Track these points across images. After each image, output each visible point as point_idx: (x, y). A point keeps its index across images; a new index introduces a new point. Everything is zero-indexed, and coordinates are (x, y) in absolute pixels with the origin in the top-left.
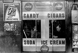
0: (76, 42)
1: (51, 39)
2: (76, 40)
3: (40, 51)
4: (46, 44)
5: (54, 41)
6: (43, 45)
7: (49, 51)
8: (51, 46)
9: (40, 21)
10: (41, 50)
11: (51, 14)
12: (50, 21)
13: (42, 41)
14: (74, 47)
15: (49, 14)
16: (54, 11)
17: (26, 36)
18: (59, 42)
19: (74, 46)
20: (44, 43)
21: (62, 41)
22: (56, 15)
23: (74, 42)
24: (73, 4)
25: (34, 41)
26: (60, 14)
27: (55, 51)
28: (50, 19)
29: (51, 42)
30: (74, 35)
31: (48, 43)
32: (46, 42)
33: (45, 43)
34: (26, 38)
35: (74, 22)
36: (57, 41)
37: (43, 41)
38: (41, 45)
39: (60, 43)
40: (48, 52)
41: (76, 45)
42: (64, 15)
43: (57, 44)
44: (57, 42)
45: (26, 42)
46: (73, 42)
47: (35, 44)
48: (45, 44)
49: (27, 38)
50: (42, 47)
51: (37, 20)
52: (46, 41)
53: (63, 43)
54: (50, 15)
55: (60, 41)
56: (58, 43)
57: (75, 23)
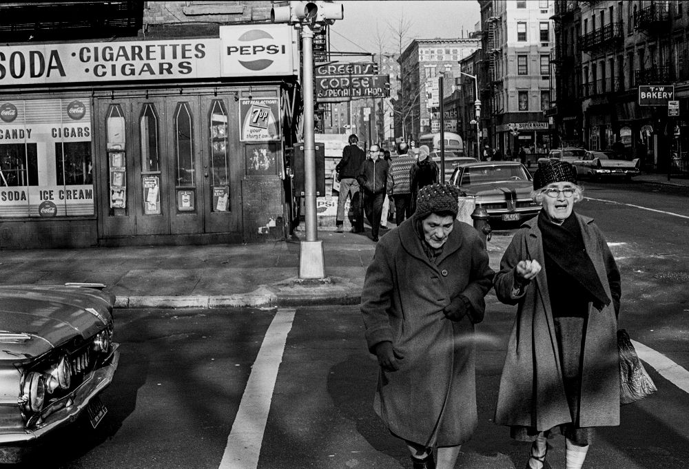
0: (118, 192)
1: (62, 188)
2: (118, 187)
3: (39, 215)
4: (51, 199)
5: (68, 191)
6: (43, 200)
7: (57, 215)
8: (63, 202)
9: (35, 145)
10: (40, 213)
11: (60, 129)
12: (58, 145)
13: (41, 192)
14: (114, 204)
15: (54, 130)
16: (64, 121)
17: (6, 182)
18: (78, 193)
19: (114, 201)
20: (46, 195)
21: (86, 191)
22: (70, 132)
23: (113, 193)
24: (111, 104)
25: (23, 193)
26: (79, 129)
27: (70, 214)
28: (58, 140)
29: (62, 195)
30: (113, 177)
31: (55, 196)
32: (51, 195)
33: (48, 195)
34: (5, 186)
35: (112, 148)
36: (74, 191)
37: (45, 192)
38: (40, 202)
39: (81, 196)
40: (54, 216)
41: (119, 200)
42: (90, 131)
43: (75, 198)
44: (75, 194)
45: (7, 196)
46: (111, 193)
47: (25, 199)
48: (49, 200)
49: (9, 186)
50: (42, 206)
51: (28, 144)
52: (50, 192)
53: (89, 195)
54: (58, 130)
55: (81, 192)
56: (77, 196)
57: (115, 148)
